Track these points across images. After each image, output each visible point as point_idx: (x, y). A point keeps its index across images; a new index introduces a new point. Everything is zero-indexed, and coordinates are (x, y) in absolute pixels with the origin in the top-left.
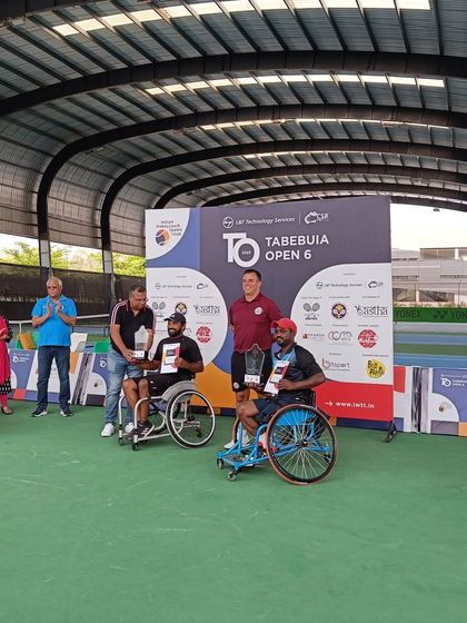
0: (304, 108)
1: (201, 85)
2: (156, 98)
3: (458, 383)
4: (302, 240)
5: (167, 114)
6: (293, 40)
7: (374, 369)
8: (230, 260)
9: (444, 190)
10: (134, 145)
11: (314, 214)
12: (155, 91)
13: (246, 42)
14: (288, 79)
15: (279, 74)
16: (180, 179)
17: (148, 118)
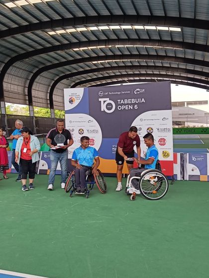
0: (119, 40)
1: (73, 30)
2: (52, 36)
3: (199, 159)
4: (133, 101)
5: (57, 44)
6: (115, 10)
7: (165, 154)
8: (102, 110)
9: (180, 76)
10: (42, 58)
11: (138, 90)
12: (52, 33)
13: (94, 11)
14: (112, 27)
15: (108, 25)
16: (63, 73)
17: (48, 45)
